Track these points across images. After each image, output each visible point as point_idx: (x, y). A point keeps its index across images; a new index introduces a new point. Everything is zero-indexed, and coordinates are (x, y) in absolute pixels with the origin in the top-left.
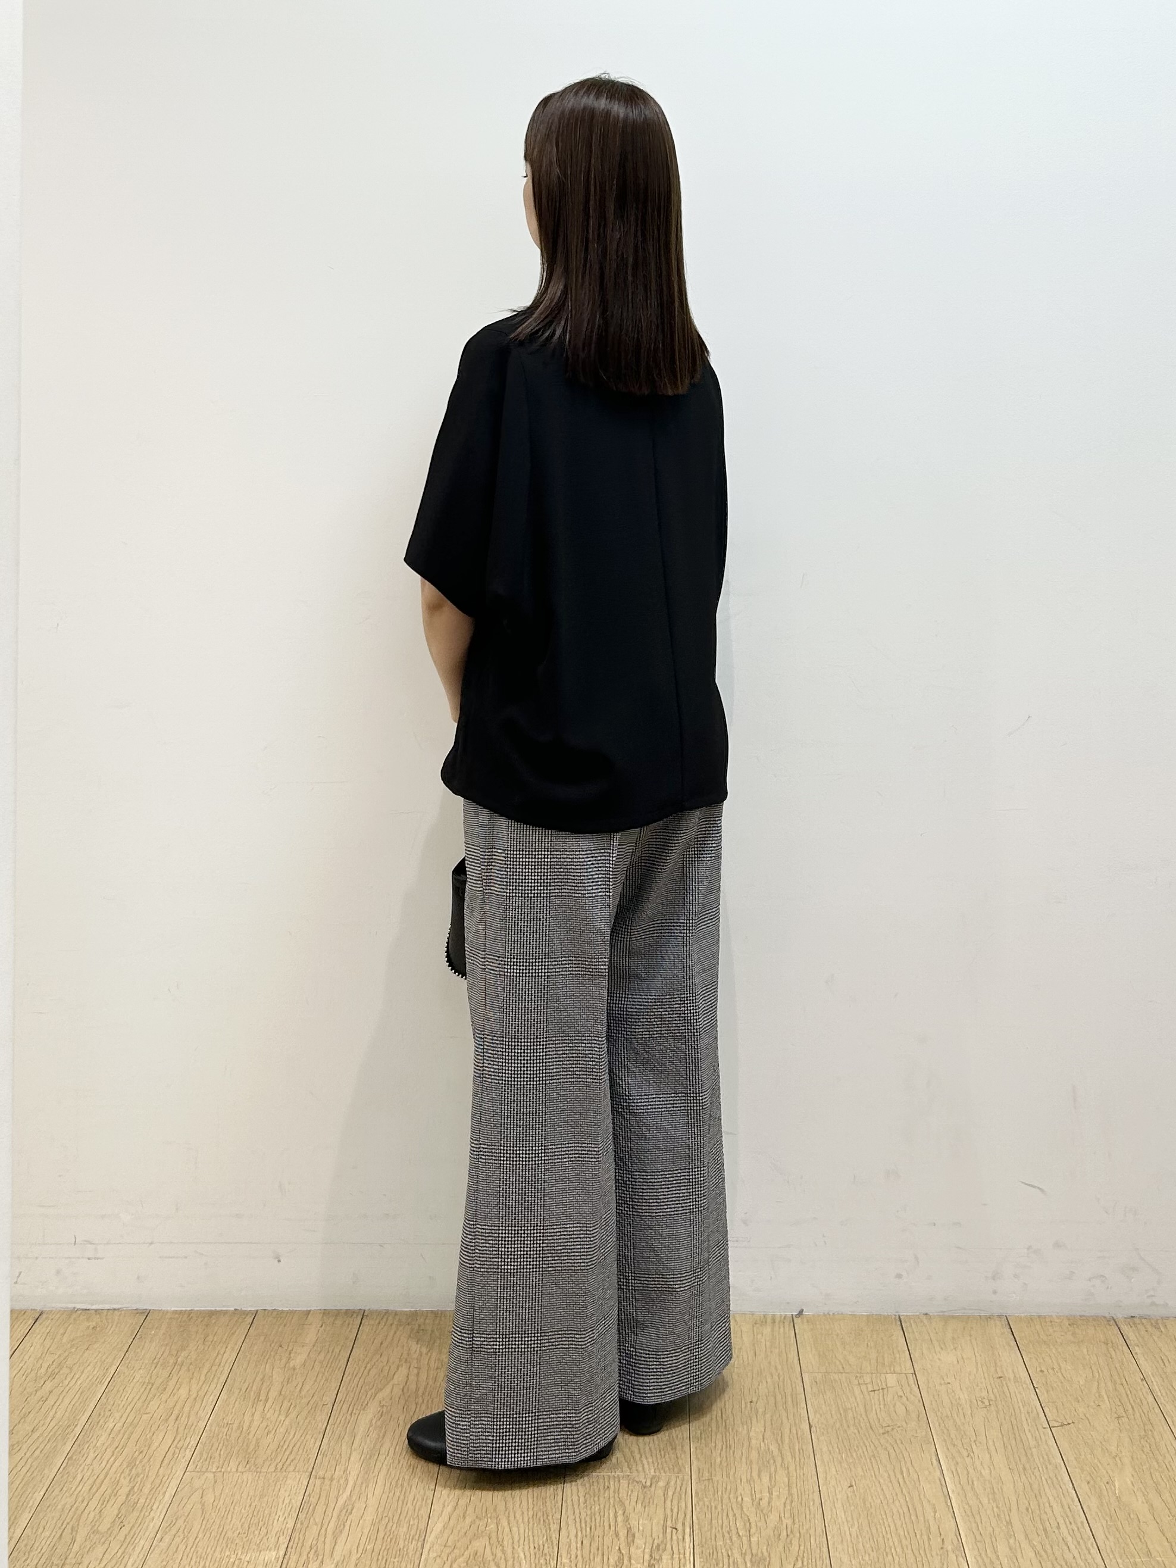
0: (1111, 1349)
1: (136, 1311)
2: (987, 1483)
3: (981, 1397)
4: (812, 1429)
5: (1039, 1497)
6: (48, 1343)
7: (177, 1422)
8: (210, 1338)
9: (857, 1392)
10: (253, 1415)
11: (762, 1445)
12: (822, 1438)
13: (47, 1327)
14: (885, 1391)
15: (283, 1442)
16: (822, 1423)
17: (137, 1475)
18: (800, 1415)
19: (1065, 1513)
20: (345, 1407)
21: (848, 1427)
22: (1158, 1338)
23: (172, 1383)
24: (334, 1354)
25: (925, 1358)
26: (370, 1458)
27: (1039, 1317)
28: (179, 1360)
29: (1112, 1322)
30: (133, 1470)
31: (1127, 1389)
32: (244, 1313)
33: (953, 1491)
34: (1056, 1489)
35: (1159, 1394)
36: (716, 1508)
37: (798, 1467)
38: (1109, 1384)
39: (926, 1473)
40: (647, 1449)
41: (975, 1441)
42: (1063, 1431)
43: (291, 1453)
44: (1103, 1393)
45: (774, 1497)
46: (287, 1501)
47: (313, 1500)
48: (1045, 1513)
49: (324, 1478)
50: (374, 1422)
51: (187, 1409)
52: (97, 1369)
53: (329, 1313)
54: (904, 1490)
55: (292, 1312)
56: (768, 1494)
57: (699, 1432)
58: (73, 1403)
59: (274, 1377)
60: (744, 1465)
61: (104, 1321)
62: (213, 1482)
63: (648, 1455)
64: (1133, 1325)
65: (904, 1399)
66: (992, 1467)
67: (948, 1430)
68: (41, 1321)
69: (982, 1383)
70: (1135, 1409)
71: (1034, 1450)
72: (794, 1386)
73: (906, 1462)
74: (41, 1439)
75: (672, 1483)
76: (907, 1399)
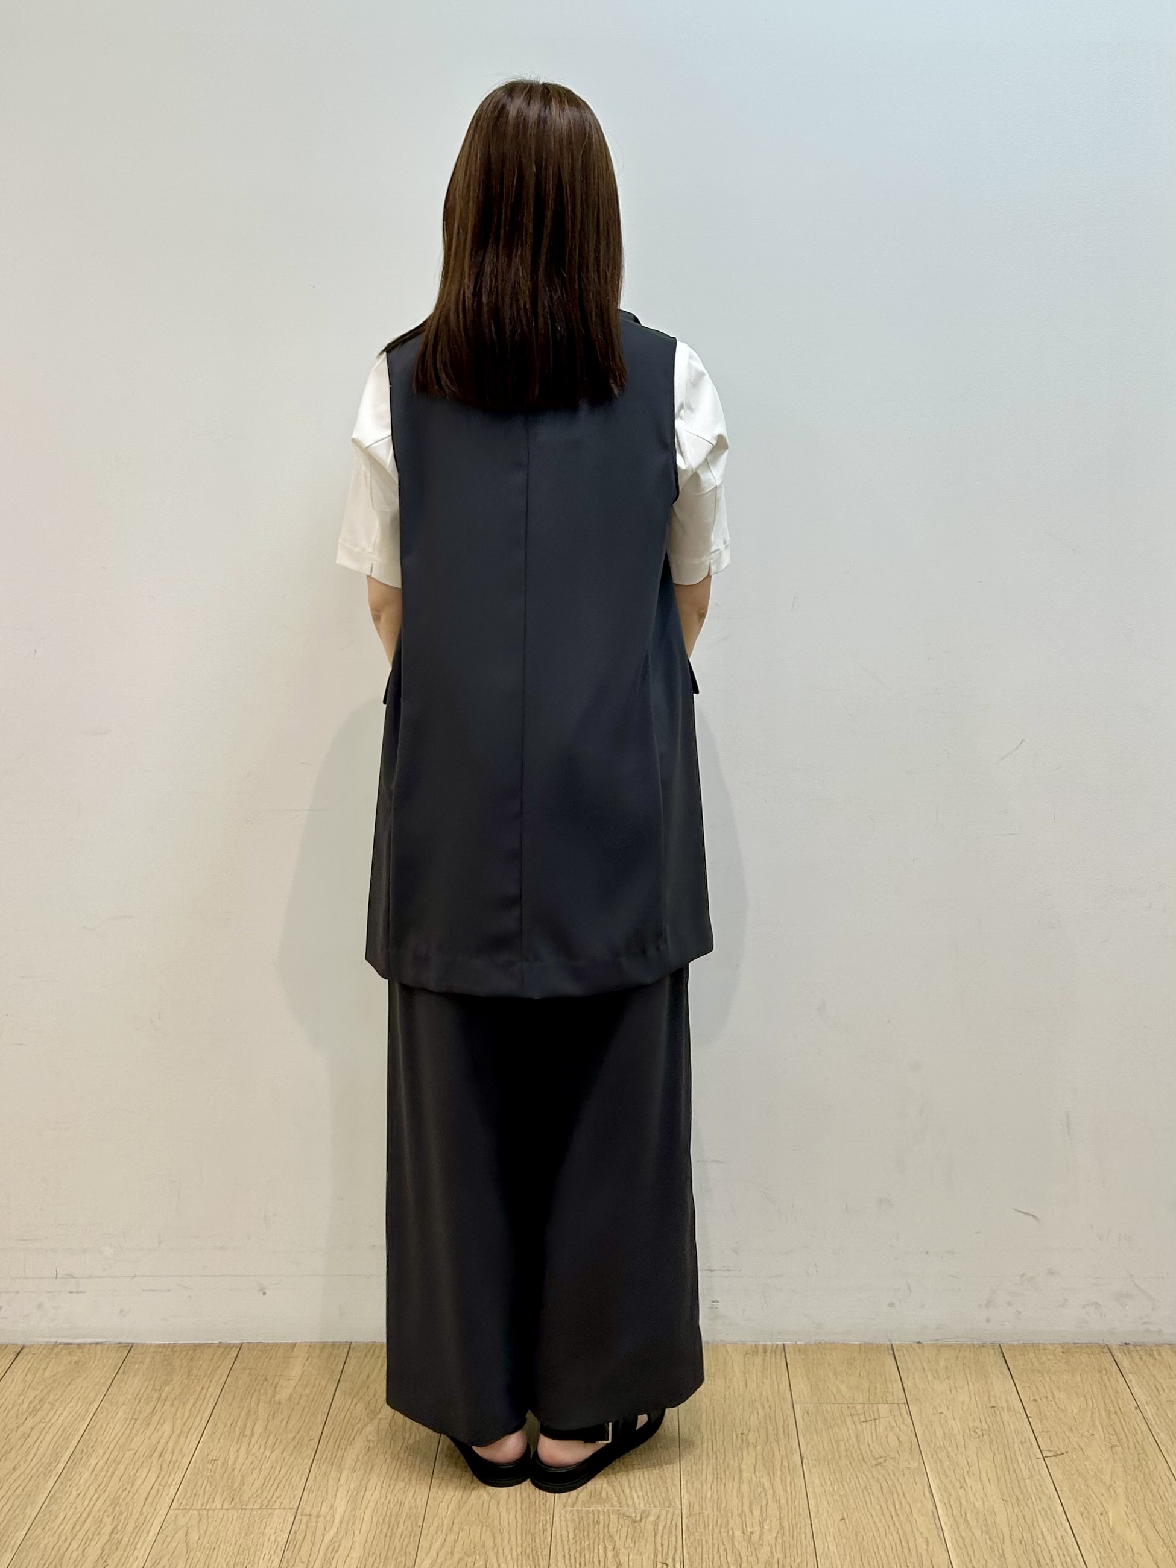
0: (1105, 1377)
1: (118, 1345)
2: (981, 1515)
3: (974, 1426)
4: (804, 1461)
5: (1032, 1529)
6: (29, 1378)
7: (161, 1459)
8: (195, 1372)
9: (849, 1423)
10: (238, 1451)
11: (754, 1478)
12: (814, 1470)
13: (29, 1362)
14: (878, 1421)
15: (268, 1479)
16: (814, 1455)
17: (121, 1513)
18: (792, 1447)
19: (1058, 1543)
20: (331, 1444)
21: (840, 1457)
22: (1152, 1365)
23: (155, 1419)
24: (320, 1387)
25: (918, 1388)
26: (357, 1494)
27: (1033, 1345)
28: (163, 1395)
29: (1106, 1350)
30: (117, 1508)
31: (1122, 1419)
32: (230, 1347)
33: (946, 1524)
34: (1049, 1520)
35: (1154, 1422)
36: (707, 1542)
37: (789, 1501)
38: (1103, 1414)
39: (919, 1505)
40: (637, 1482)
41: (968, 1472)
42: (1057, 1460)
43: (276, 1489)
44: (1097, 1423)
45: (765, 1530)
46: (272, 1538)
47: (299, 1538)
48: (1040, 1546)
49: (310, 1515)
50: (360, 1457)
51: (171, 1444)
52: (80, 1405)
53: (315, 1346)
54: (896, 1523)
55: (276, 1345)
56: (759, 1528)
57: (690, 1464)
58: (55, 1440)
59: (259, 1412)
60: (735, 1498)
61: (88, 1356)
62: (198, 1520)
63: (638, 1489)
64: (1127, 1353)
65: (897, 1429)
66: (985, 1499)
67: (940, 1461)
68: (22, 1356)
69: (975, 1413)
70: (1130, 1439)
71: (1028, 1481)
72: (785, 1416)
73: (898, 1495)
74: (23, 1477)
75: (663, 1517)
76: (900, 1430)
